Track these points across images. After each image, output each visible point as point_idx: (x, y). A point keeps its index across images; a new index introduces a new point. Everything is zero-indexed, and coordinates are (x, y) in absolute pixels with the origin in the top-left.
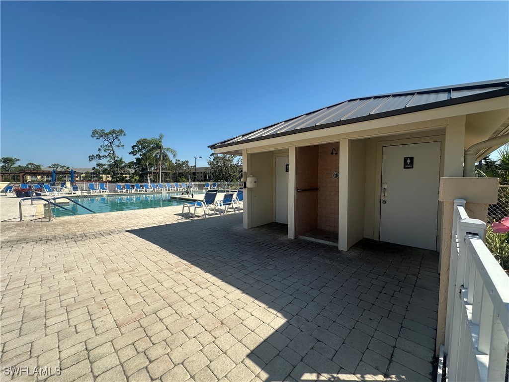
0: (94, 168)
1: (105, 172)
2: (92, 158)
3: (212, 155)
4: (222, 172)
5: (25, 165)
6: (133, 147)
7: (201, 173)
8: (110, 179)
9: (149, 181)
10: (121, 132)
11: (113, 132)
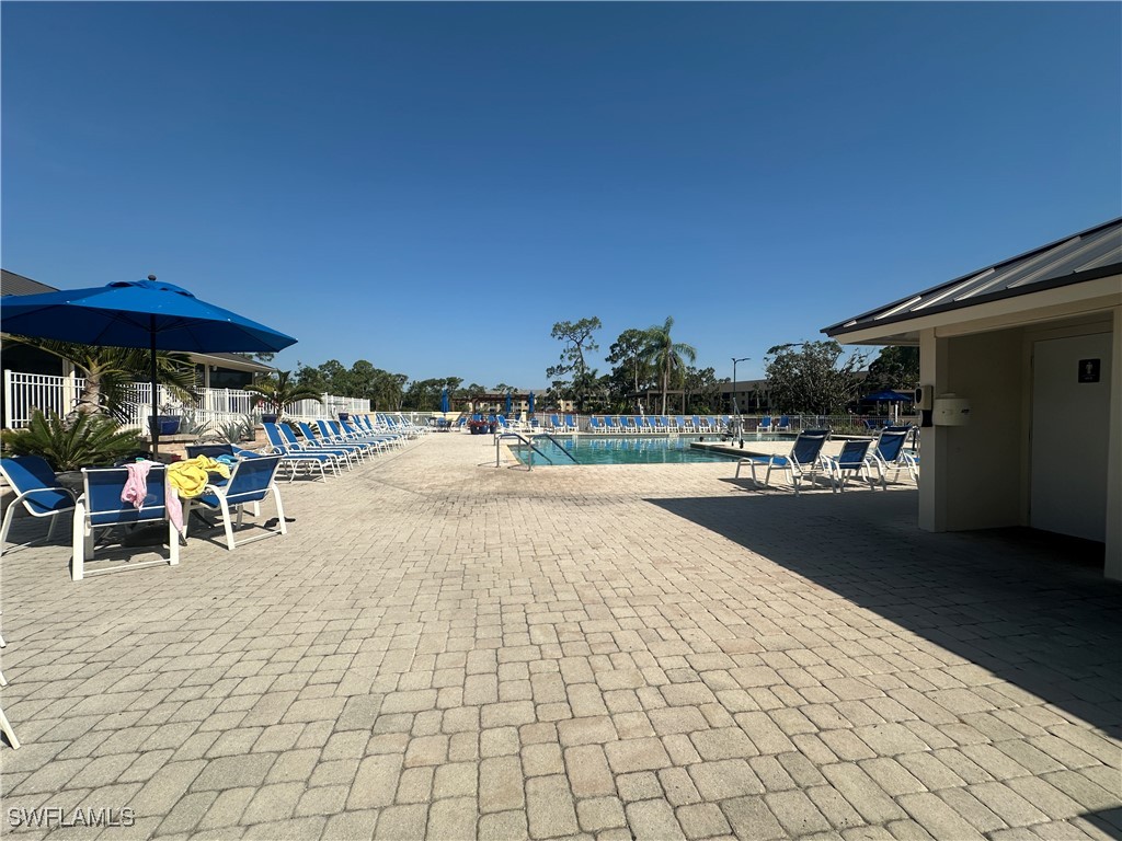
0: (549, 390)
1: (567, 396)
2: (551, 371)
3: (771, 351)
4: (803, 391)
5: (467, 388)
6: (612, 348)
7: (743, 394)
8: (571, 408)
9: (642, 412)
10: (595, 321)
11: (582, 323)
